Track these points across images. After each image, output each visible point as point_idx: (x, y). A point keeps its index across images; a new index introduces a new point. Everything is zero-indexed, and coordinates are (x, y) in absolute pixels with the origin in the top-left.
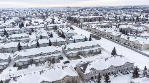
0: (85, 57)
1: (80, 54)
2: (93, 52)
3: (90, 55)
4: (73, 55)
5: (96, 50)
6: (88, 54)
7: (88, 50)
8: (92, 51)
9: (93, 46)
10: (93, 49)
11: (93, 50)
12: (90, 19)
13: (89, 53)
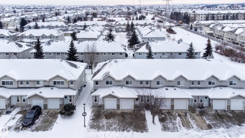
0: (165, 128)
1: (148, 107)
2: (210, 105)
3: (192, 122)
4: (118, 106)
5: (229, 100)
6: (183, 115)
7: (189, 94)
8: (205, 104)
9: (213, 82)
10: (212, 93)
11: (211, 97)
12: (222, 16)
13: (192, 109)
